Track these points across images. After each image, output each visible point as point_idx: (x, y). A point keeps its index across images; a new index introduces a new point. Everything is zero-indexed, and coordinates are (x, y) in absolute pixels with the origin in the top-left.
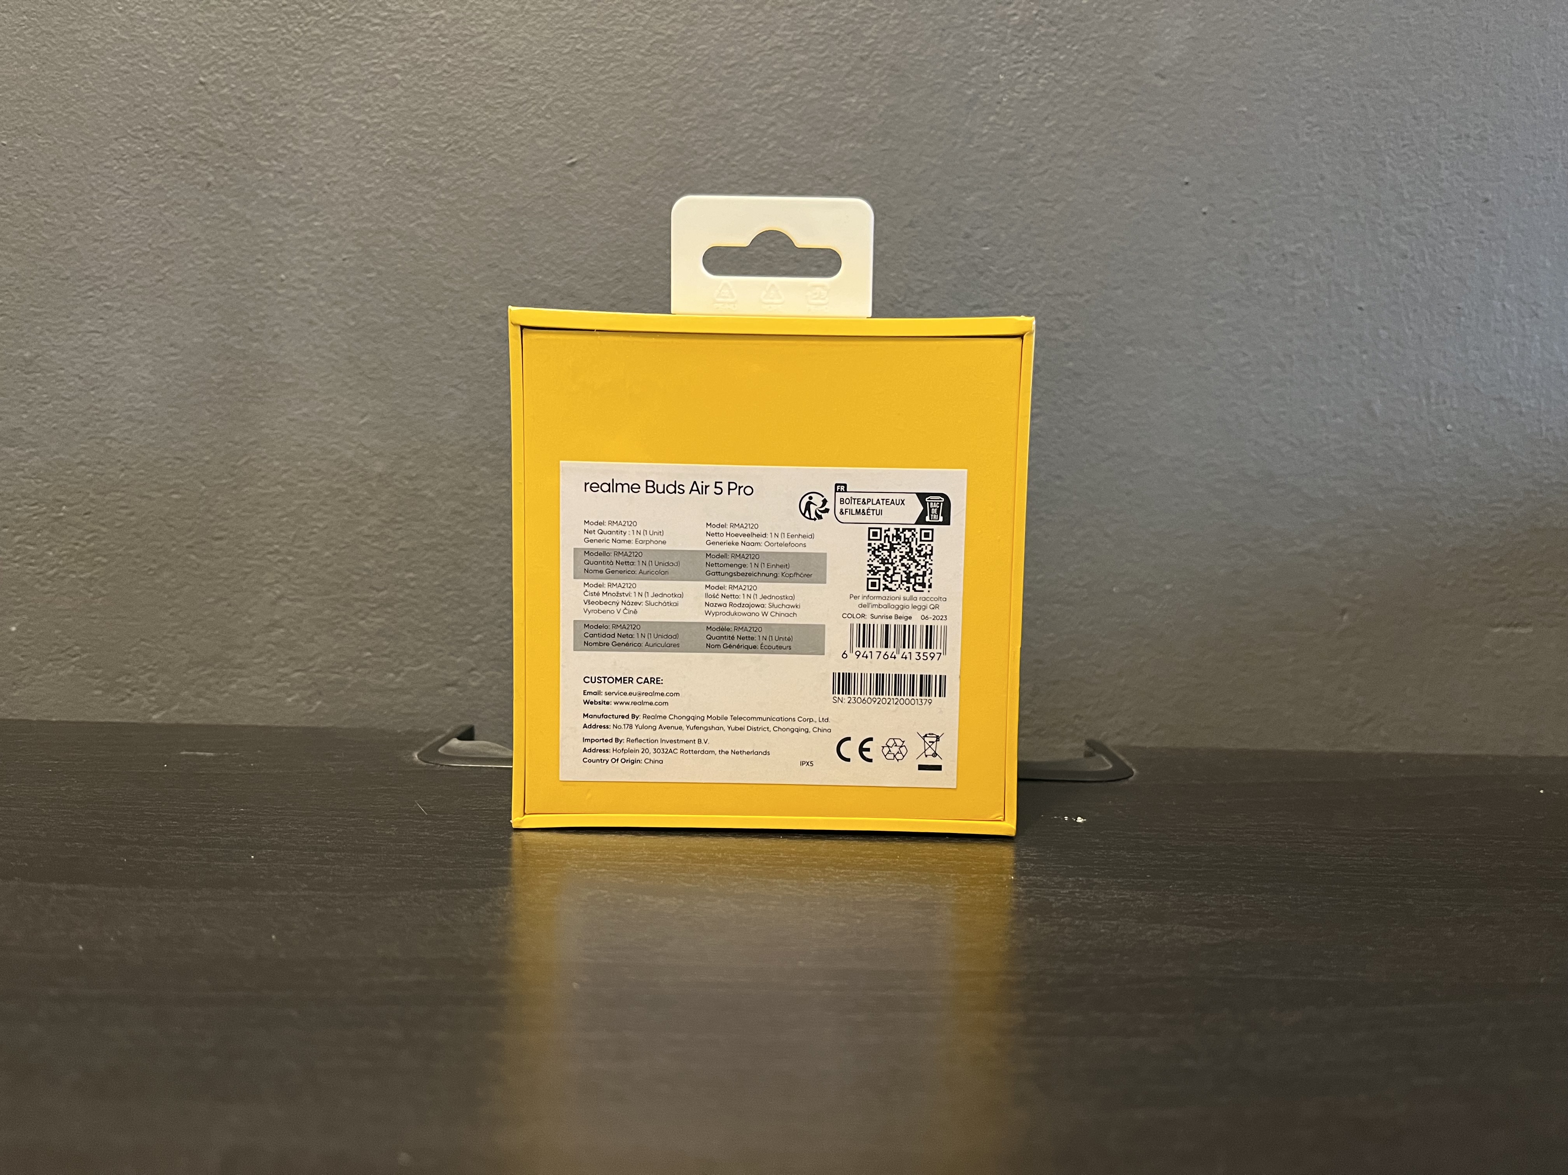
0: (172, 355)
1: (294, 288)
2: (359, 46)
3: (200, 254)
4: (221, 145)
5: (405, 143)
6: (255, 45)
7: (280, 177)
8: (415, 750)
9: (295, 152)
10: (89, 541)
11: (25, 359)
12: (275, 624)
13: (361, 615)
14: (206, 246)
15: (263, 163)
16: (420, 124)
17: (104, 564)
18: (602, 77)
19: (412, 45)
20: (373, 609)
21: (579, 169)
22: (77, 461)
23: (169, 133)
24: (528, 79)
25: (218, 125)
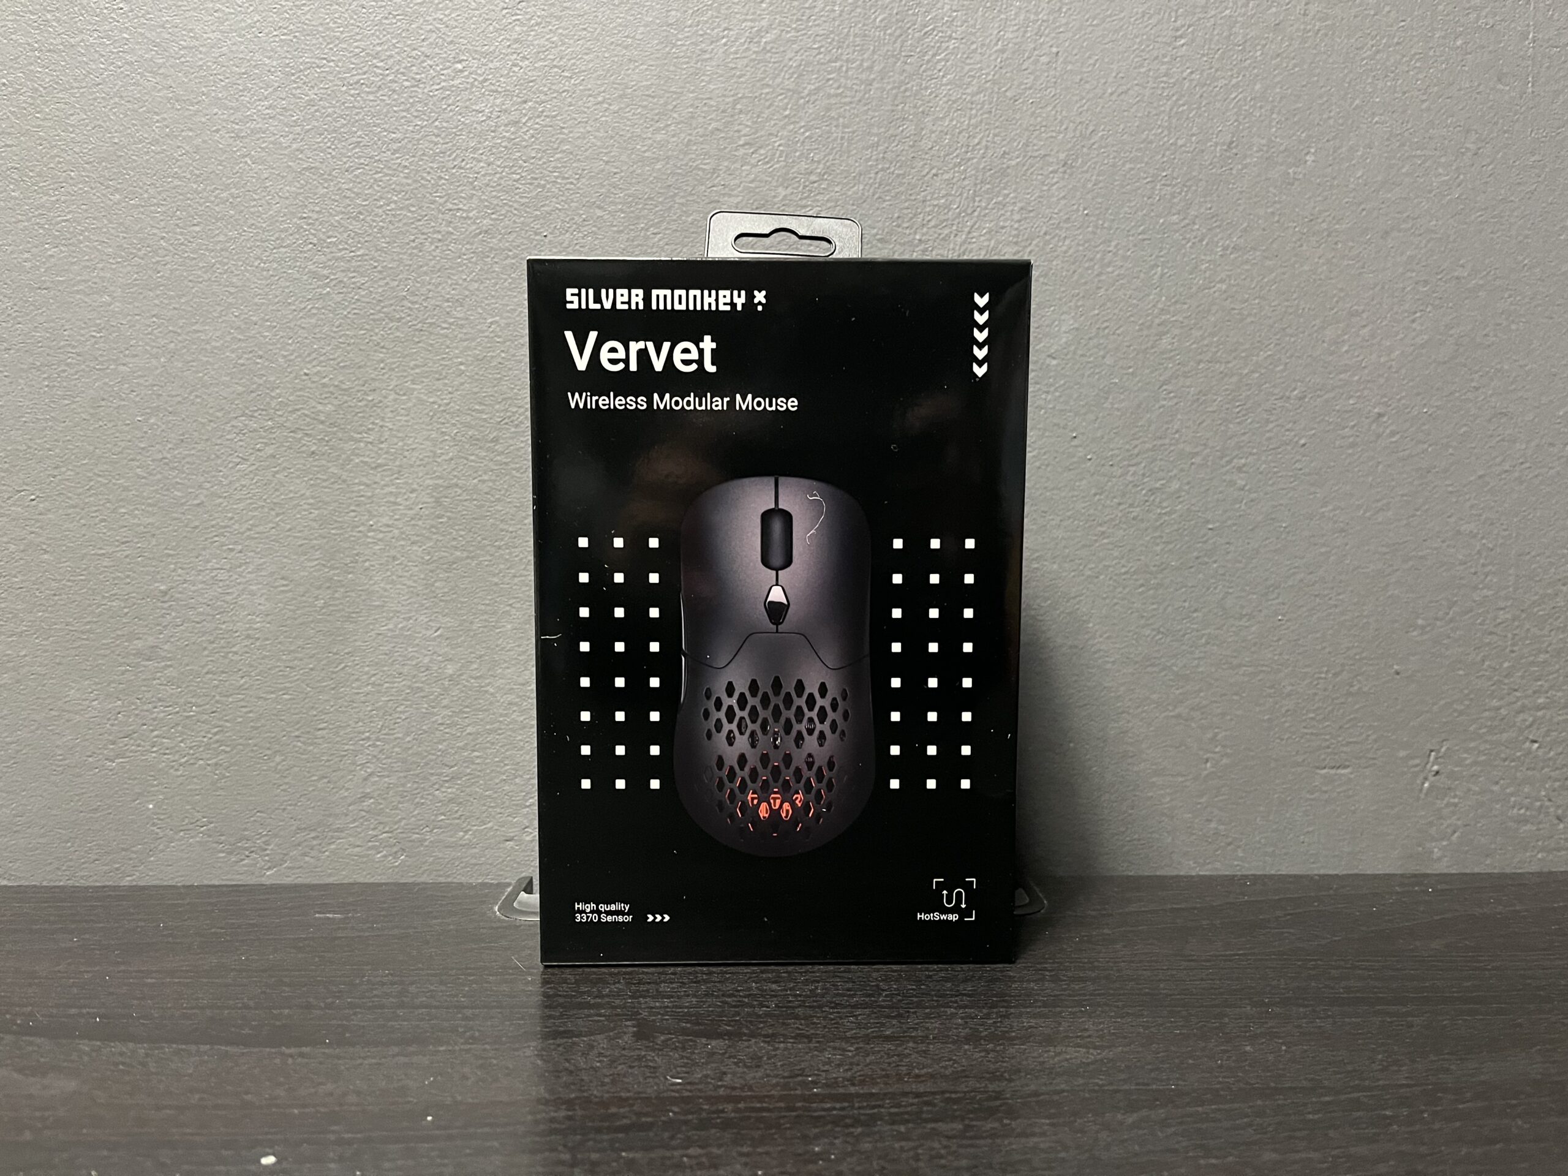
0: (284, 585)
1: (381, 532)
4: (322, 422)
7: (370, 446)
8: (494, 904)
12: (366, 796)
14: (311, 501)
19: (474, 343)
22: (205, 671)
25: (320, 407)
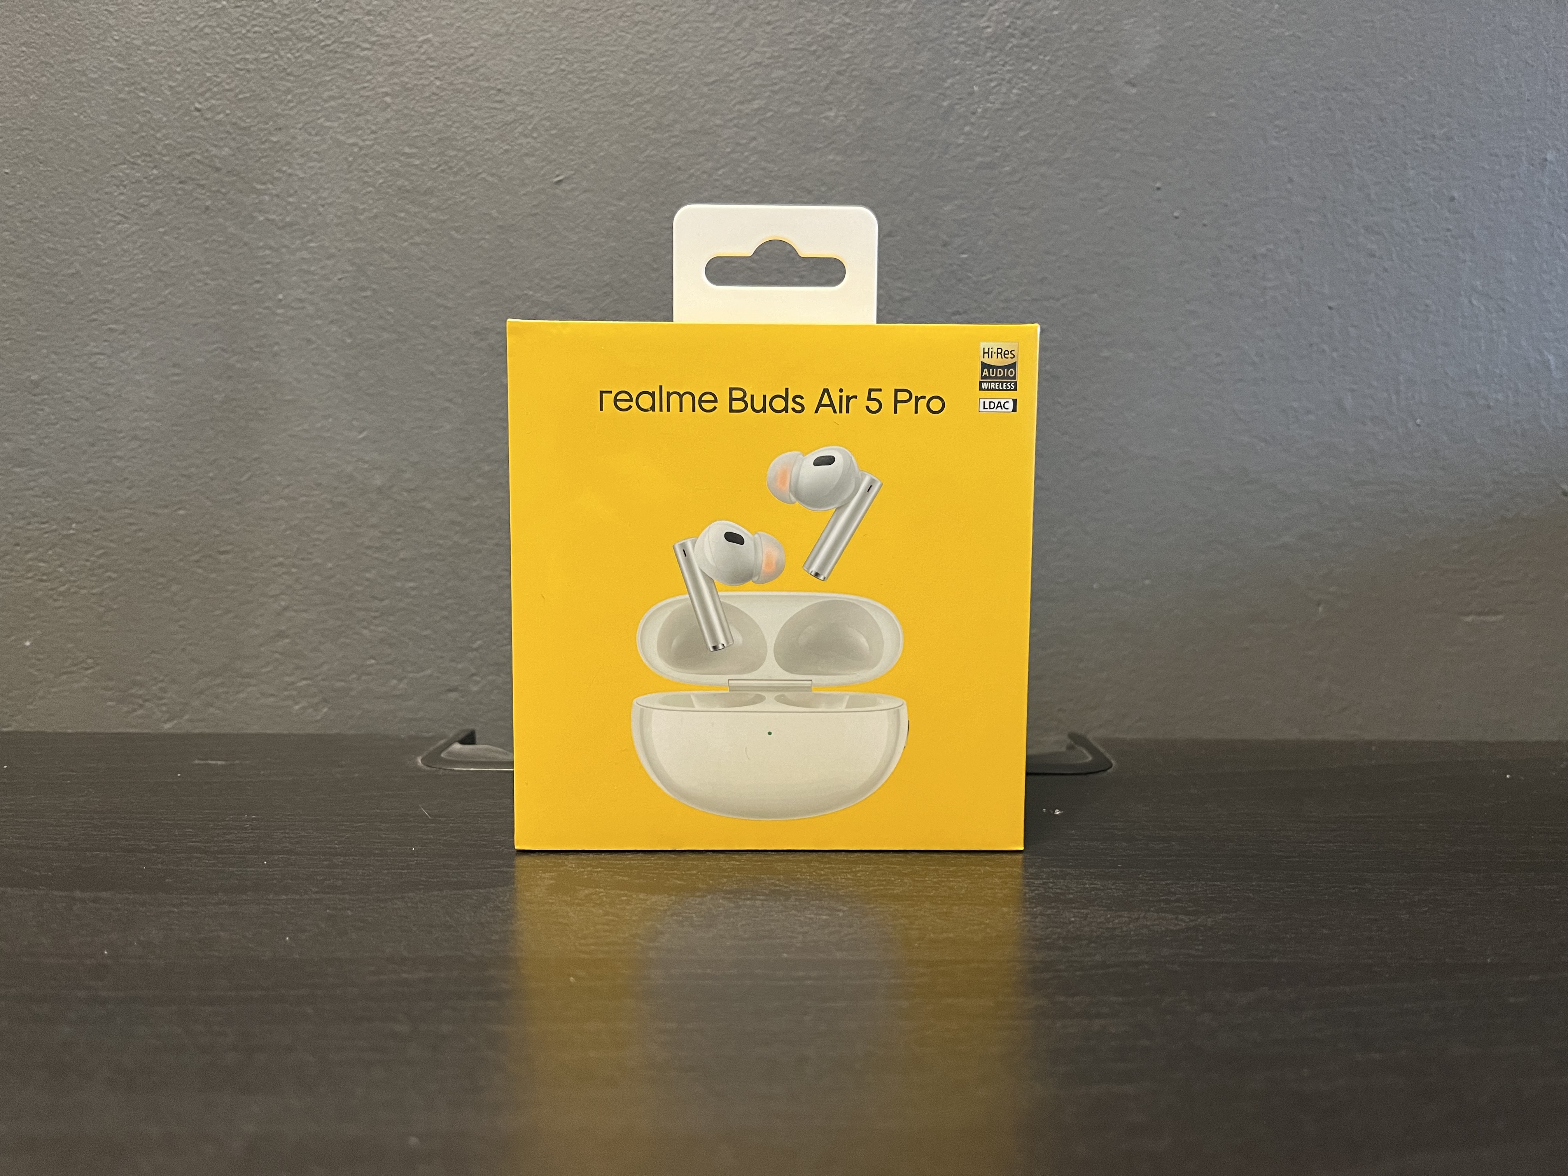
0: (177, 375)
1: (293, 308)
2: (350, 70)
3: (201, 276)
4: (218, 170)
5: (397, 165)
6: (248, 71)
7: (276, 200)
8: (419, 755)
9: (290, 175)
10: (99, 557)
11: (32, 382)
12: (281, 635)
13: (365, 623)
14: (206, 269)
15: (259, 187)
16: (410, 146)
17: (113, 579)
18: (587, 96)
19: (401, 69)
20: (375, 618)
21: (566, 186)
22: (85, 480)
23: (166, 159)
24: (515, 99)
25: (214, 151)
